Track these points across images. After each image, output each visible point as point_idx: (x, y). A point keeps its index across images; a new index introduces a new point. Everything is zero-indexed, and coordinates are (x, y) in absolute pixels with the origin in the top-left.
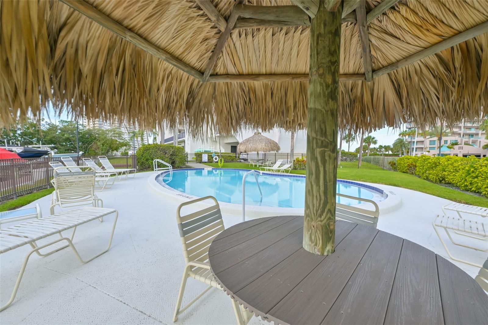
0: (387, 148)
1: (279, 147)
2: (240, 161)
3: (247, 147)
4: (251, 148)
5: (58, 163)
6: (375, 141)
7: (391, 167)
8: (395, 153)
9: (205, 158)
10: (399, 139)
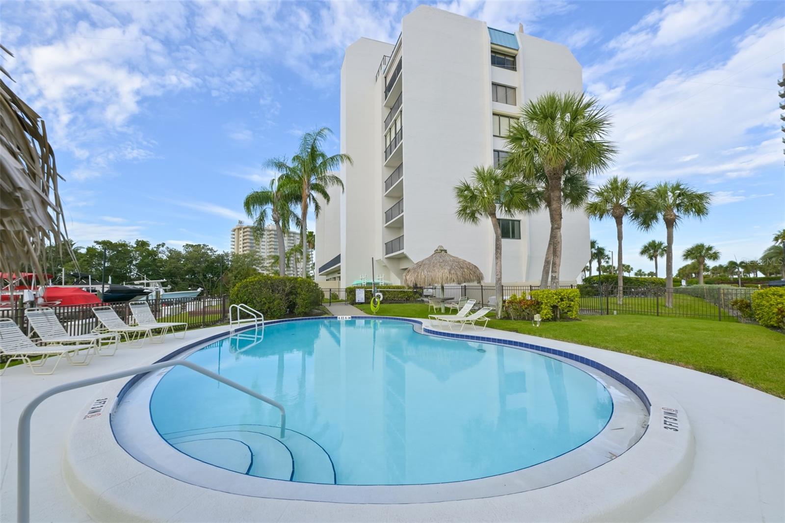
0: (750, 267)
1: (481, 274)
2: (423, 301)
3: (417, 276)
4: (425, 279)
5: (8, 320)
6: (715, 253)
7: (740, 313)
8: (773, 276)
9: (360, 296)
10: (774, 247)
